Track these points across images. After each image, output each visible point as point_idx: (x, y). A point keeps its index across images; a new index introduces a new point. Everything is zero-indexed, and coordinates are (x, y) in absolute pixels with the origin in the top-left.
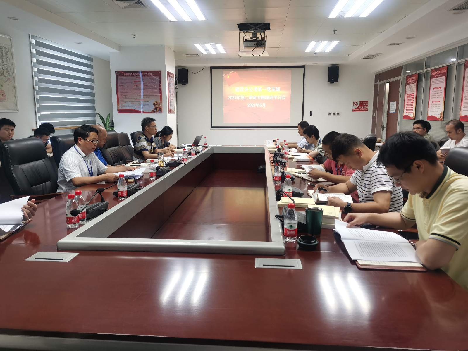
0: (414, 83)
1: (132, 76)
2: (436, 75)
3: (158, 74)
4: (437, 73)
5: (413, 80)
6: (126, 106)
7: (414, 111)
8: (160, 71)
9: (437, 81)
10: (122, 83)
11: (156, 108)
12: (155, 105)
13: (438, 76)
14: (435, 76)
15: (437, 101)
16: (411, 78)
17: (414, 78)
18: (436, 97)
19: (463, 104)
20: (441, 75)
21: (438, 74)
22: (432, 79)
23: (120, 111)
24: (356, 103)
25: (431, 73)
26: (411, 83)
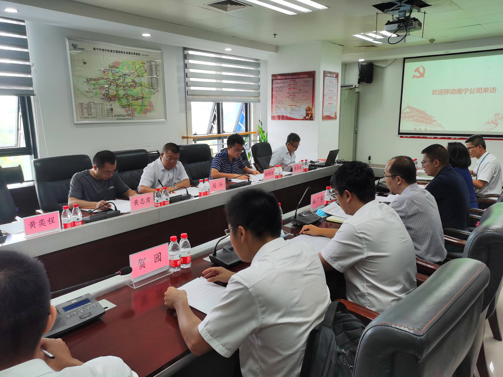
1: (286, 79)
3: (312, 75)
6: (280, 113)
8: (315, 72)
10: (276, 87)
11: (307, 115)
12: (307, 111)
23: (273, 118)
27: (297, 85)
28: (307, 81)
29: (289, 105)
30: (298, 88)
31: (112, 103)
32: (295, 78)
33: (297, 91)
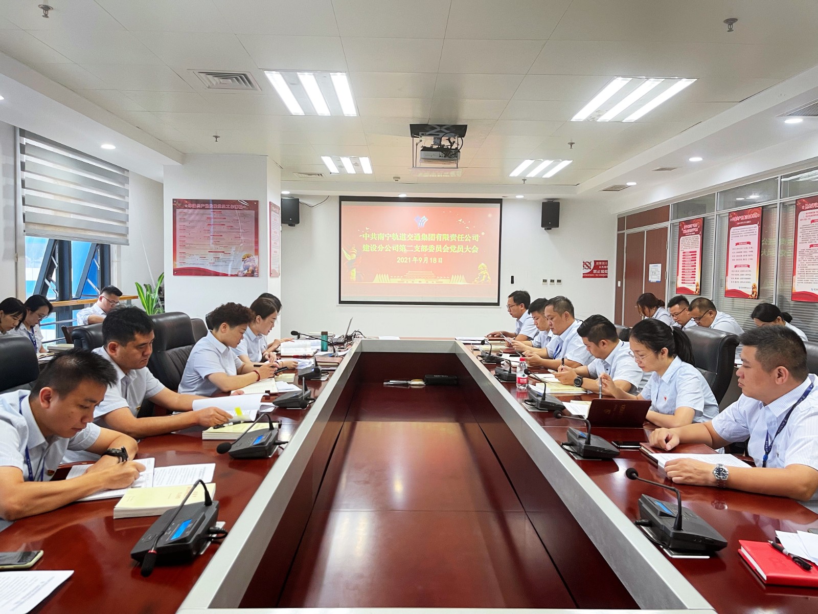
0: (696, 233)
1: (203, 208)
2: (740, 221)
3: (253, 205)
4: (742, 218)
5: (694, 229)
7: (698, 280)
8: (257, 202)
9: (743, 232)
11: (247, 268)
12: (245, 261)
13: (743, 223)
14: (738, 224)
15: (744, 266)
16: (690, 226)
17: (695, 225)
18: (743, 258)
19: (797, 273)
20: (748, 222)
21: (743, 221)
22: (732, 229)
23: (178, 272)
24: (587, 264)
25: (729, 219)
26: (690, 234)
27: (224, 220)
28: (244, 215)
29: (210, 250)
30: (227, 224)
32: (221, 209)
33: (224, 229)
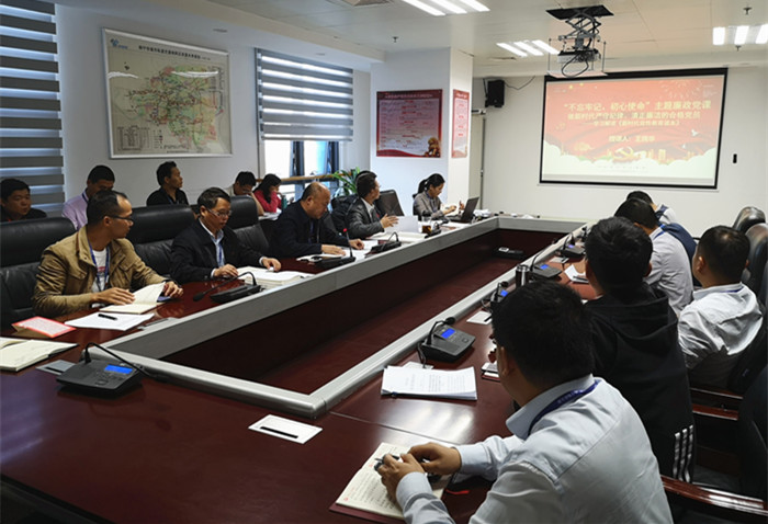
1: (400, 98)
3: (437, 94)
6: (389, 146)
8: (441, 91)
10: (384, 109)
11: (431, 150)
12: (431, 144)
23: (380, 153)
27: (415, 108)
28: (430, 103)
29: (404, 135)
30: (417, 112)
31: (161, 127)
32: (413, 98)
33: (415, 116)
